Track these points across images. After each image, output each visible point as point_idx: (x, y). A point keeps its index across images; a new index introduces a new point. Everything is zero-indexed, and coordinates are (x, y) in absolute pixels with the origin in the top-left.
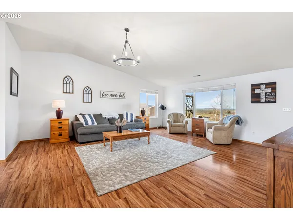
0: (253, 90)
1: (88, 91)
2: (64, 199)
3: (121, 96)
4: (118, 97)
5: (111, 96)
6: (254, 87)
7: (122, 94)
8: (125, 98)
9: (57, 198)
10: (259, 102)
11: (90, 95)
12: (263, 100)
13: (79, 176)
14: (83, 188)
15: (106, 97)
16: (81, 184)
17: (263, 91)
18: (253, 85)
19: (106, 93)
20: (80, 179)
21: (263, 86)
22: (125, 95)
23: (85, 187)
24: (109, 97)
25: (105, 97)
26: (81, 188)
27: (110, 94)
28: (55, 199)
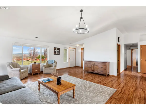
0: (54, 50)
2: (128, 95)
6: (55, 49)
9: (131, 97)
10: (56, 54)
12: (57, 54)
13: (115, 99)
14: (119, 94)
16: (118, 95)
17: (57, 50)
18: (54, 48)
20: (116, 97)
21: (57, 49)
23: (118, 94)
26: (120, 94)
28: (132, 97)
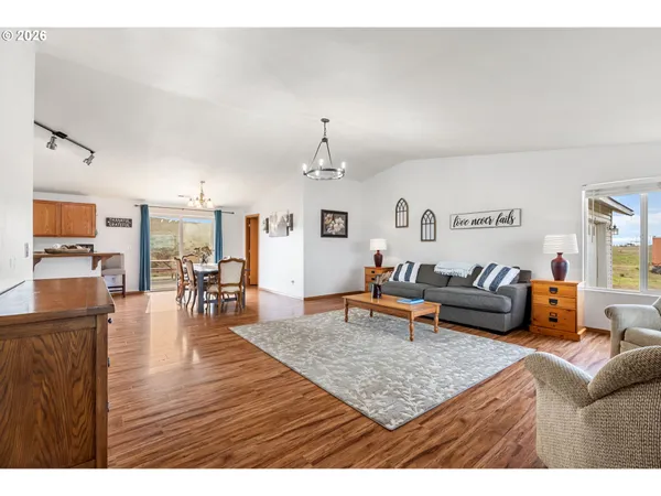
1: (429, 218)
3: (501, 220)
4: (493, 224)
5: (475, 222)
7: (505, 215)
8: (516, 222)
11: (433, 226)
15: (463, 226)
19: (462, 218)
22: (516, 215)
24: (469, 225)
25: (460, 226)
27: (471, 218)
